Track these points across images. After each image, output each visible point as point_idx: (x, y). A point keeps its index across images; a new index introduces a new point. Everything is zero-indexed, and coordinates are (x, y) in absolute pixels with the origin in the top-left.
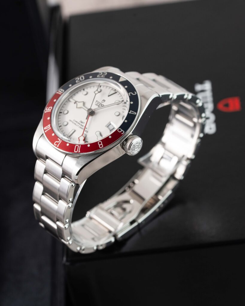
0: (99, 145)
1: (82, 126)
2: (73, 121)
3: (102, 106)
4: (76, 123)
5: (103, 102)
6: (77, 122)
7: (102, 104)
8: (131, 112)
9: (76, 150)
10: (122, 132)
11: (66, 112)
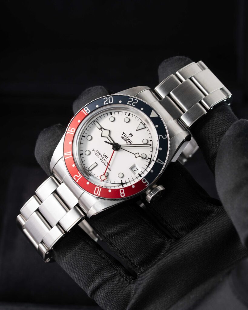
0: (121, 193)
1: (106, 161)
2: (97, 153)
3: (129, 141)
4: (99, 155)
5: (130, 136)
6: (99, 153)
7: (129, 138)
8: (159, 161)
9: (96, 192)
10: (147, 183)
11: (89, 138)
